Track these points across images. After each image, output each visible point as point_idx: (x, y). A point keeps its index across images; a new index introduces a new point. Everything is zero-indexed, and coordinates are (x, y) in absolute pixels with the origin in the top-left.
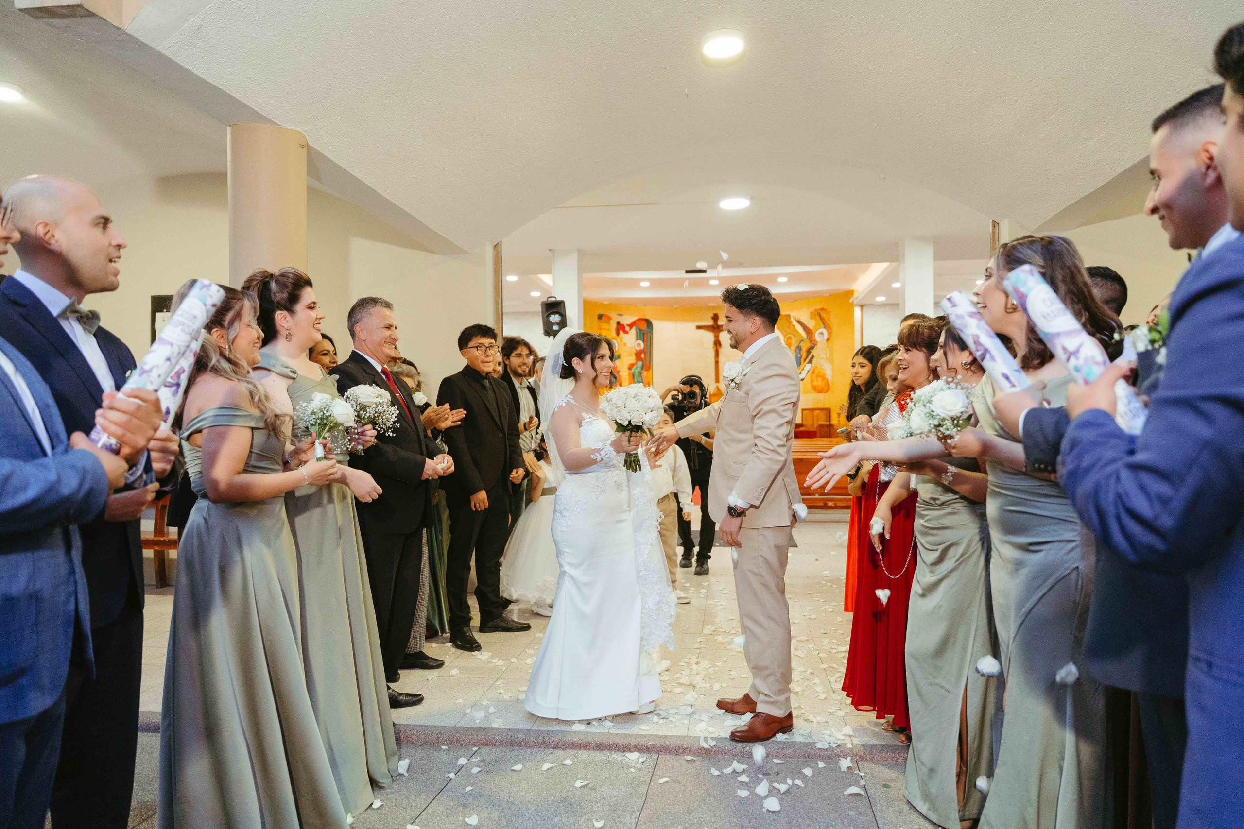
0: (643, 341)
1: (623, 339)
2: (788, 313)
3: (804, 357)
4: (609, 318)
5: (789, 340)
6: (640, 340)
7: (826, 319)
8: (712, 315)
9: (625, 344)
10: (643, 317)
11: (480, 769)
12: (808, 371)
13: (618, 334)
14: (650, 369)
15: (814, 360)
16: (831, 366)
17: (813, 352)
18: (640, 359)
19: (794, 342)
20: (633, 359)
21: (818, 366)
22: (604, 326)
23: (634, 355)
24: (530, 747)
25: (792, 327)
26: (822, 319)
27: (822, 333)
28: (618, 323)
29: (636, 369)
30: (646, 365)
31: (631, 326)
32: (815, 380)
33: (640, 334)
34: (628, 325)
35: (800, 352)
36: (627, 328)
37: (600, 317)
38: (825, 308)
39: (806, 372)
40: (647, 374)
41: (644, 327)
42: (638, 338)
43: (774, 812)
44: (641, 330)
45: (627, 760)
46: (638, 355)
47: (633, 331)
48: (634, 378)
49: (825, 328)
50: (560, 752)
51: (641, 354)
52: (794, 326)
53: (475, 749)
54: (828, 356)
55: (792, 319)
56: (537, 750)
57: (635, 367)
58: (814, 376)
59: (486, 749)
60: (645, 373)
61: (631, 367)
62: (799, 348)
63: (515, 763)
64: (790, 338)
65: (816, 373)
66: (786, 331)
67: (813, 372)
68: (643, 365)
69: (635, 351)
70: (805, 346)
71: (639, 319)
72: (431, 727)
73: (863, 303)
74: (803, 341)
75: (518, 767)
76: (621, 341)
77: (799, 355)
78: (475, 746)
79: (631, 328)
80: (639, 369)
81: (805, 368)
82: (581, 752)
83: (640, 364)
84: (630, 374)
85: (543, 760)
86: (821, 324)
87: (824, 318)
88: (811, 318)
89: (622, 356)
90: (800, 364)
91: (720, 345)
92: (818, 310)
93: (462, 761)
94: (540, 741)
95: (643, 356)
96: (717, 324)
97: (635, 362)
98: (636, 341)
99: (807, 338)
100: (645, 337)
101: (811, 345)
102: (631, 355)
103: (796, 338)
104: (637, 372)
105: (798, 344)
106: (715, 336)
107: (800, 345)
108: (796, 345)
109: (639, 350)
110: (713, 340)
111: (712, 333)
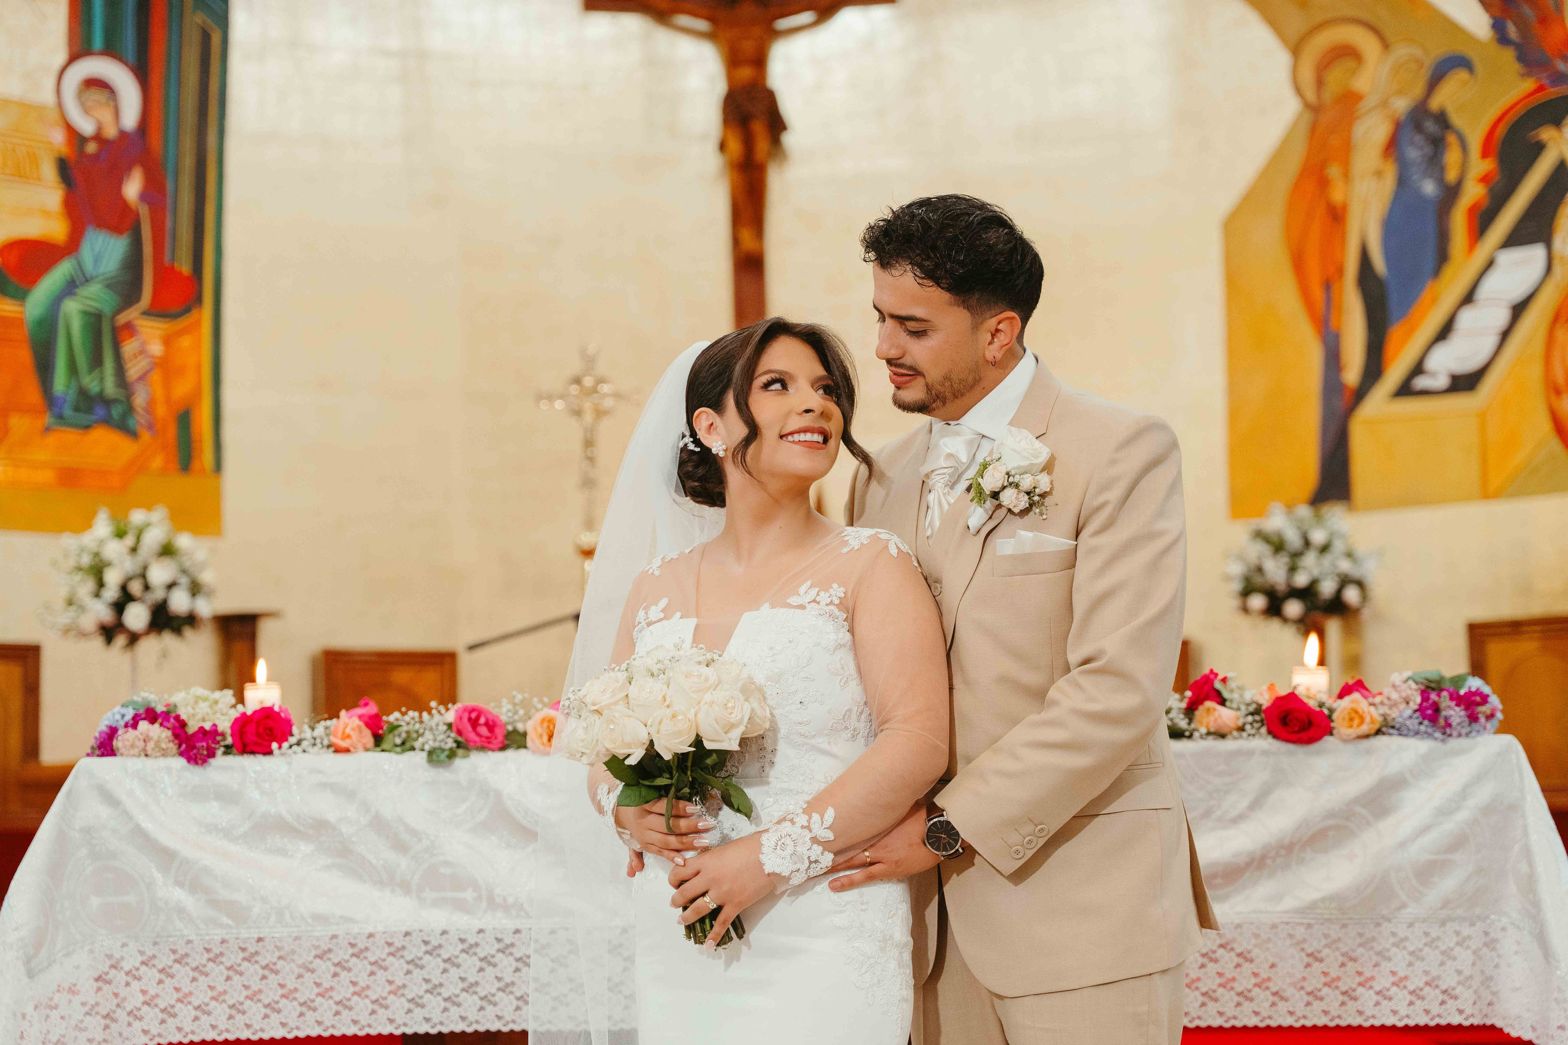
0: (141, 72)
3: (1473, 192)
5: (1335, 76)
6: (111, 51)
12: (1519, 310)
17: (1565, 143)
18: (119, 220)
20: (39, 211)
29: (71, 287)
30: (164, 272)
33: (113, 6)
35: (1435, 161)
39: (1502, 317)
40: (167, 341)
42: (98, 42)
48: (44, 367)
60: (148, 340)
62: (1426, 128)
64: (1347, 53)
66: (1304, 3)
70: (1476, 106)
77: (1429, 188)
81: (1490, 286)
90: (1442, 257)
91: (776, 125)
95: (132, 188)
97: (56, 229)
98: (73, 58)
99: (1502, 38)
100: (158, 35)
101: (1541, 89)
102: (20, 174)
103: (1402, 51)
104: (72, 308)
105: (1418, 90)
106: (733, 60)
107: (1435, 104)
108: (1402, 105)
109: (98, 137)
110: (720, 88)
111: (710, 36)
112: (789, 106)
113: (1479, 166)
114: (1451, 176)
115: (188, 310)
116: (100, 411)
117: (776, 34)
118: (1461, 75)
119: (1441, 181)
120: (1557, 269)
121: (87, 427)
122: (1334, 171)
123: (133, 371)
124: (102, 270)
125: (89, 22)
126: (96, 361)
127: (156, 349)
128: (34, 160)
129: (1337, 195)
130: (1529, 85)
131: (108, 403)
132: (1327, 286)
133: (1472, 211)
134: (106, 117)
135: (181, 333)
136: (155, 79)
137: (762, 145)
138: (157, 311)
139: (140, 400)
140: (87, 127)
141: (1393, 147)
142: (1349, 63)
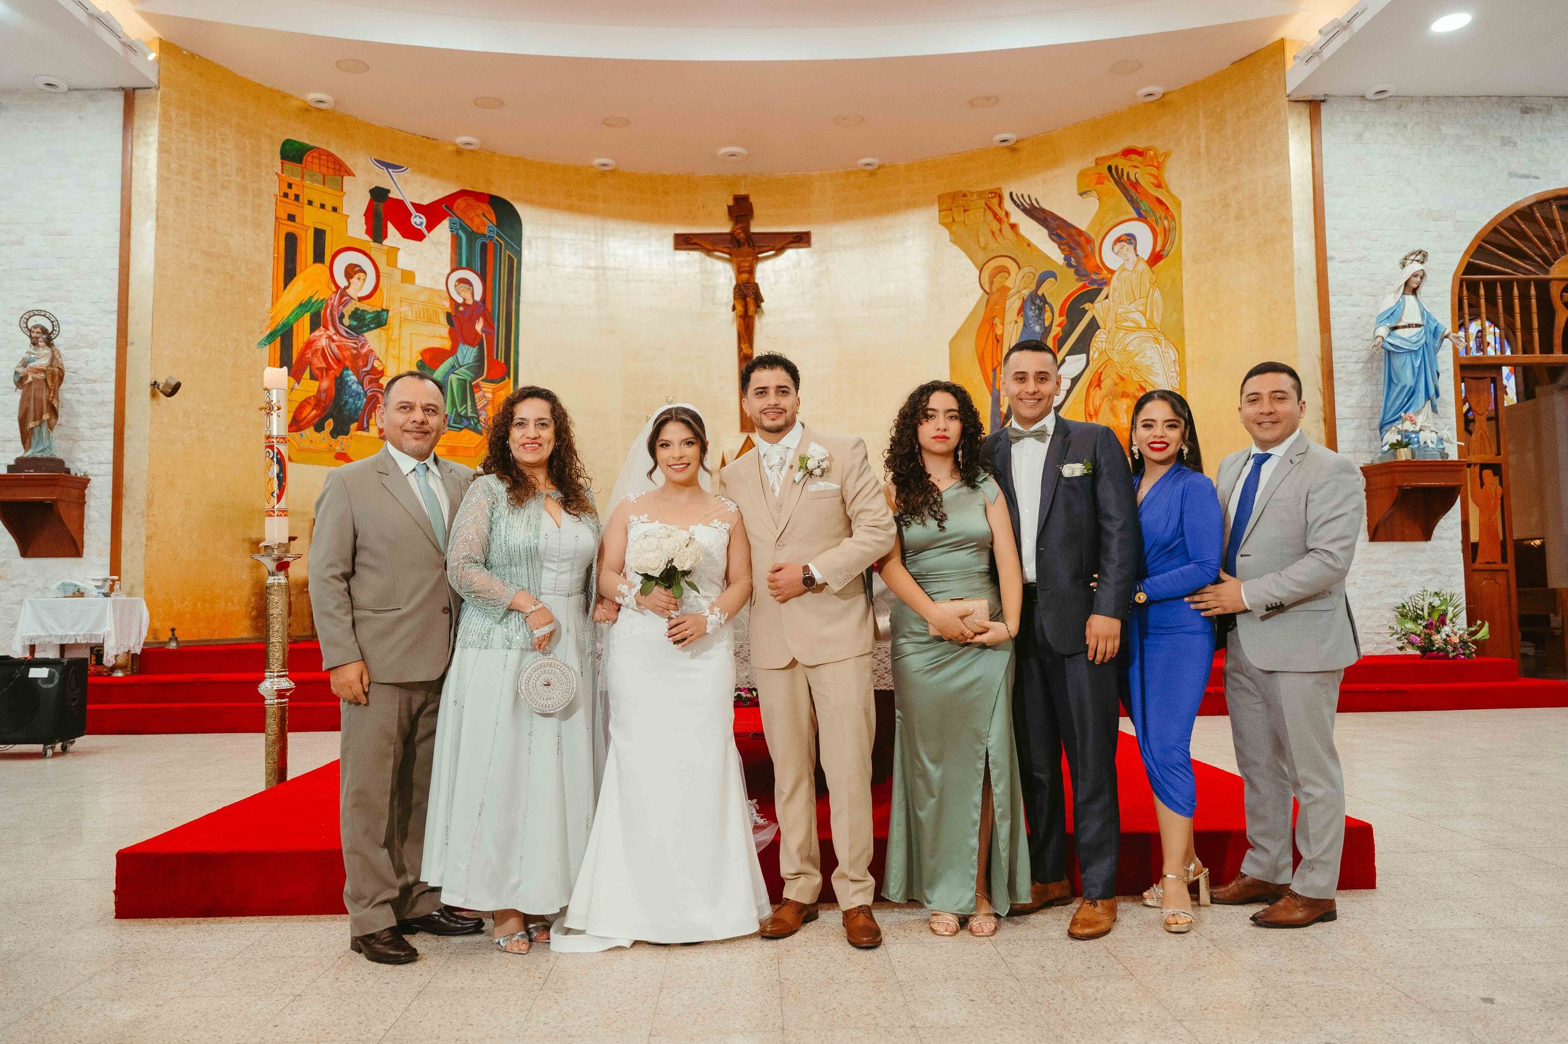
0: (483, 277)
1: (400, 254)
2: (992, 186)
3: (1056, 330)
4: (339, 169)
5: (997, 280)
6: (469, 268)
7: (1146, 181)
8: (731, 203)
9: (408, 277)
10: (481, 188)
12: (1075, 381)
13: (377, 233)
14: (506, 375)
15: (1099, 341)
16: (1172, 354)
17: (1096, 309)
18: (473, 340)
19: (1018, 284)
20: (439, 336)
21: (1116, 358)
22: (313, 189)
25: (1006, 228)
26: (1130, 189)
27: (1130, 239)
28: (378, 194)
29: (453, 369)
30: (493, 363)
31: (434, 213)
32: (1105, 409)
33: (470, 247)
34: (418, 208)
35: (1040, 317)
36: (418, 220)
37: (293, 153)
38: (1140, 145)
40: (493, 393)
41: (485, 222)
42: (464, 263)
44: (472, 236)
47: (443, 230)
49: (1141, 217)
52: (1013, 226)
54: (1157, 320)
55: (1008, 205)
57: (449, 361)
58: (1097, 395)
60: (486, 390)
62: (1036, 302)
64: (1003, 270)
65: (1107, 384)
66: (985, 248)
67: (1097, 382)
68: (480, 359)
70: (1058, 293)
71: (462, 193)
73: (1317, 93)
74: (1052, 275)
76: (392, 262)
77: (1037, 328)
79: (430, 227)
80: (463, 373)
83: (467, 354)
86: (1125, 203)
87: (1136, 185)
88: (1081, 194)
89: (393, 319)
91: (758, 299)
92: (1115, 156)
95: (479, 326)
96: (746, 229)
97: (447, 344)
98: (453, 271)
99: (1069, 265)
100: (489, 259)
101: (1084, 286)
102: (431, 320)
103: (1026, 270)
104: (454, 377)
105: (1033, 287)
106: (739, 271)
107: (1040, 293)
108: (1026, 293)
109: (464, 304)
110: (734, 283)
111: (730, 261)
112: (764, 291)
113: (1058, 320)
114: (1047, 324)
115: (504, 379)
116: (466, 423)
117: (758, 260)
118: (1052, 279)
119: (1042, 325)
120: (1091, 363)
121: (461, 429)
122: (997, 321)
123: (479, 406)
124: (466, 362)
125: (461, 255)
126: (464, 401)
127: (490, 395)
128: (437, 314)
129: (999, 332)
130: (1081, 284)
131: (469, 419)
132: (994, 370)
133: (1054, 338)
134: (468, 296)
135: (502, 389)
136: (489, 279)
137: (752, 308)
138: (489, 380)
139: (482, 418)
140: (460, 300)
141: (1021, 310)
142: (1005, 274)
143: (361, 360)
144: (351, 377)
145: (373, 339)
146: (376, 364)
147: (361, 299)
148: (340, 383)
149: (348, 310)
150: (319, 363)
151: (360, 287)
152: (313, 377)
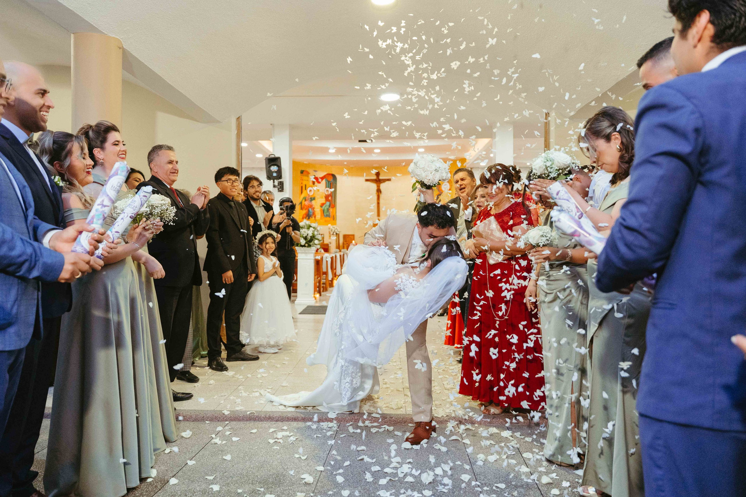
0: (331, 189)
4: (309, 174)
8: (376, 174)
9: (318, 190)
10: (330, 172)
11: (230, 433)
13: (314, 184)
14: (334, 207)
18: (329, 200)
20: (323, 200)
22: (305, 178)
23: (324, 198)
24: (261, 421)
28: (315, 177)
29: (325, 206)
30: (332, 204)
31: (322, 178)
33: (328, 184)
34: (320, 178)
36: (320, 180)
37: (302, 172)
41: (331, 179)
42: (327, 187)
43: (408, 449)
44: (329, 181)
45: (321, 426)
46: (327, 197)
47: (324, 181)
48: (324, 213)
50: (280, 423)
51: (328, 198)
53: (227, 422)
56: (266, 422)
57: (325, 205)
59: (234, 423)
60: (331, 210)
61: (322, 205)
63: (253, 429)
68: (330, 204)
69: (325, 195)
71: (328, 174)
72: (199, 411)
75: (254, 431)
76: (316, 188)
78: (227, 421)
79: (322, 180)
80: (327, 207)
82: (292, 423)
83: (328, 203)
84: (321, 210)
85: (270, 427)
89: (316, 198)
91: (381, 192)
93: (220, 428)
94: (267, 417)
95: (330, 198)
96: (379, 178)
100: (332, 186)
102: (322, 198)
104: (326, 208)
106: (377, 186)
110: (376, 188)
121: (327, 217)
123: (330, 213)
124: (328, 205)
126: (327, 212)
131: (328, 215)
137: (379, 194)
138: (331, 208)
139: (331, 215)
140: (327, 194)
143: (311, 206)
144: (310, 209)
145: (313, 202)
146: (314, 207)
147: (312, 195)
148: (309, 210)
149: (310, 198)
150: (306, 207)
151: (311, 194)
152: (305, 210)
